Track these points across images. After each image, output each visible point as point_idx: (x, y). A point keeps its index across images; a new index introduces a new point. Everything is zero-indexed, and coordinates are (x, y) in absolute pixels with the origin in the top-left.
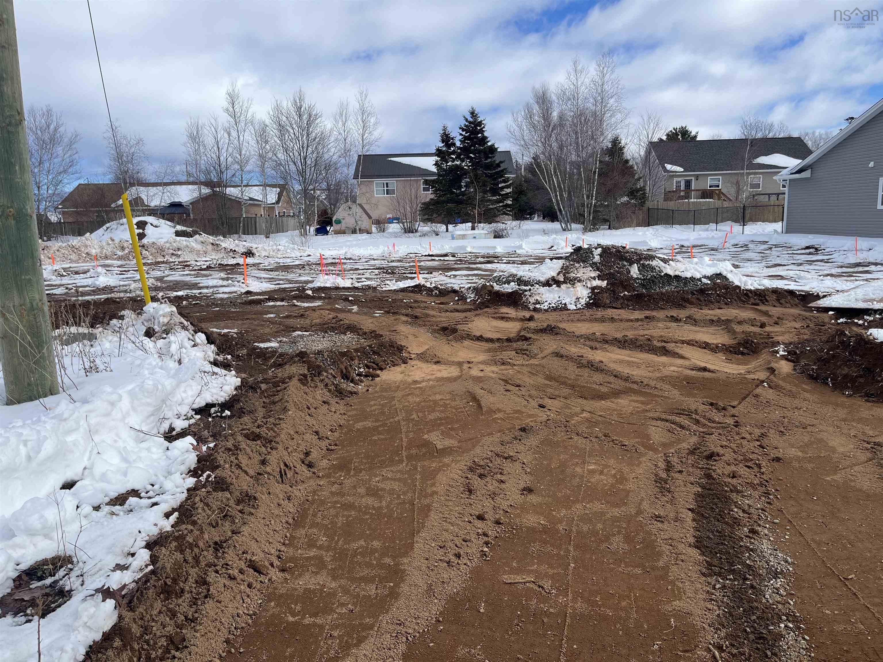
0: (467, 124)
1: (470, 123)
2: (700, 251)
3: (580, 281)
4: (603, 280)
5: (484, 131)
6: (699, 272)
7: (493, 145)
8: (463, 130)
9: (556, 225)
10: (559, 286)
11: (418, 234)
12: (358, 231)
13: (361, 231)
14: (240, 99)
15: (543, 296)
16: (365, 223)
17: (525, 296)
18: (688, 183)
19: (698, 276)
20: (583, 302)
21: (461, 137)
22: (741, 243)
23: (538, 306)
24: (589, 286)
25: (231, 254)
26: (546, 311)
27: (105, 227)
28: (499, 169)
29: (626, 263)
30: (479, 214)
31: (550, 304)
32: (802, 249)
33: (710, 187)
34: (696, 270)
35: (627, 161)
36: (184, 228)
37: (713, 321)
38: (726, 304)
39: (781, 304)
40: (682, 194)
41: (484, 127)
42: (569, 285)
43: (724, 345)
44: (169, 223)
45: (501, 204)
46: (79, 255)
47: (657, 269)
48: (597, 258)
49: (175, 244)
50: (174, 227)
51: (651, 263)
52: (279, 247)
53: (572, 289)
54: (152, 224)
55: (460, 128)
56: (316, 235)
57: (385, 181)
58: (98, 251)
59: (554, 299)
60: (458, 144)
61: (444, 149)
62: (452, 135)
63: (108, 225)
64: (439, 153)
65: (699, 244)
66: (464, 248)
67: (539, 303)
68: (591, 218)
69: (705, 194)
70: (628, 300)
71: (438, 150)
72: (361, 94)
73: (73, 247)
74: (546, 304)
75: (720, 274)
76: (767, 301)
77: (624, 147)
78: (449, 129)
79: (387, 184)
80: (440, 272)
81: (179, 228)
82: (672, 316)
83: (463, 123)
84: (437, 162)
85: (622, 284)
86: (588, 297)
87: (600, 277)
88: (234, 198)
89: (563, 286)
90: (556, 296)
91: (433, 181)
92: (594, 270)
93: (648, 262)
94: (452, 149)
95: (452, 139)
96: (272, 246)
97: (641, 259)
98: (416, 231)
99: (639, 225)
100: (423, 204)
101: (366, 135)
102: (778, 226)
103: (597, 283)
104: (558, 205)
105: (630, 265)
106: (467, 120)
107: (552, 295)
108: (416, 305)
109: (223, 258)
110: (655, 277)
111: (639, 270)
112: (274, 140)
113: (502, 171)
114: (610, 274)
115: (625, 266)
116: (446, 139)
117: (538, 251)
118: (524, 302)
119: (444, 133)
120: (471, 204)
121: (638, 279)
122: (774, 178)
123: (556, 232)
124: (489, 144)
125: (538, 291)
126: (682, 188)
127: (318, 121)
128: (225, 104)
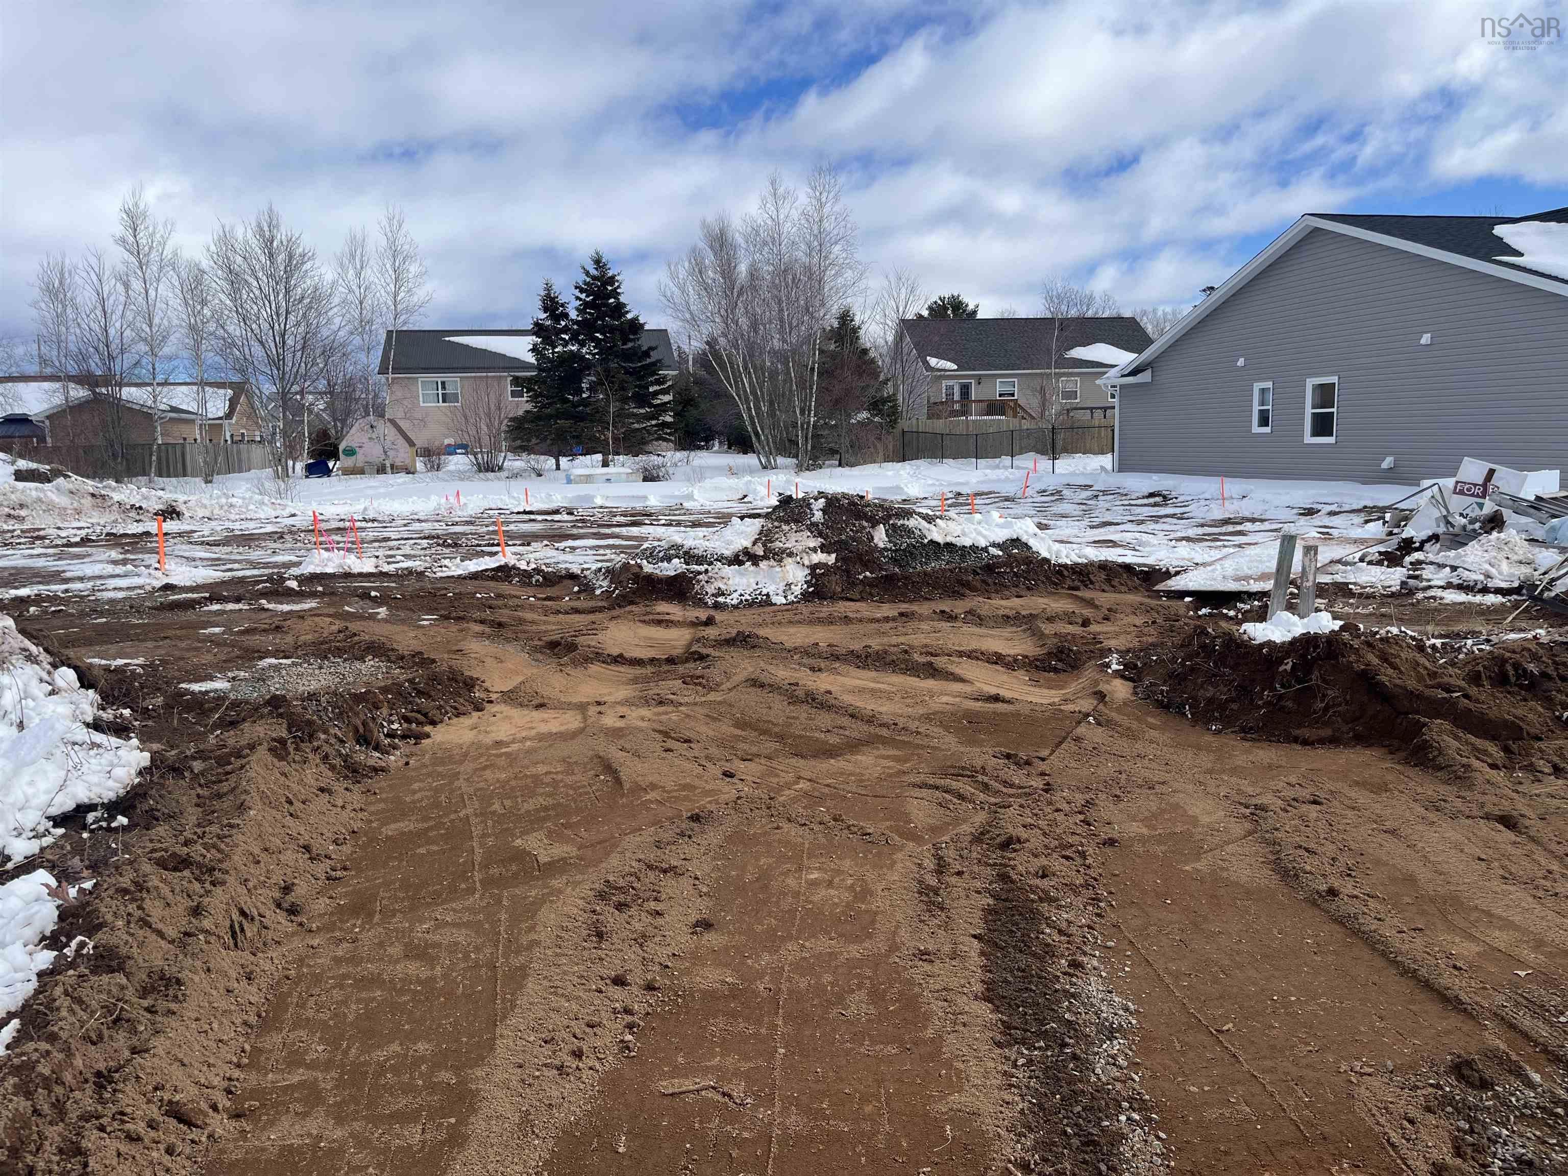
0: (588, 280)
1: (594, 278)
2: (988, 501)
3: (791, 555)
4: (829, 553)
5: (619, 294)
6: (985, 537)
7: (636, 319)
8: (582, 290)
9: (751, 460)
10: (755, 564)
11: (503, 474)
12: (389, 469)
13: (395, 469)
14: (148, 222)
15: (730, 582)
16: (402, 454)
17: (699, 581)
18: (965, 390)
19: (983, 543)
20: (797, 590)
21: (579, 303)
22: (1051, 488)
23: (721, 599)
24: (807, 563)
25: (133, 514)
26: (735, 607)
28: (648, 361)
29: (865, 524)
30: (616, 439)
31: (741, 595)
32: (1144, 497)
33: (1000, 395)
34: (980, 533)
35: (865, 351)
36: (33, 465)
37: (1008, 617)
38: (1029, 589)
39: (1113, 586)
40: (957, 407)
41: (619, 287)
42: (772, 562)
43: (1026, 657)
45: (654, 422)
47: (917, 532)
48: (818, 516)
49: (13, 496)
50: (13, 463)
51: (906, 522)
52: (234, 500)
53: (778, 569)
55: (576, 288)
56: (307, 477)
57: (439, 377)
59: (748, 586)
60: (573, 314)
61: (549, 323)
62: (562, 299)
64: (539, 329)
65: (986, 490)
66: (591, 498)
67: (723, 594)
68: (809, 448)
69: (994, 407)
70: (871, 585)
71: (536, 324)
72: (390, 220)
74: (735, 595)
75: (1018, 539)
76: (1092, 583)
77: (859, 328)
78: (556, 289)
79: (443, 383)
80: (546, 542)
81: (23, 464)
82: (943, 612)
83: (581, 278)
84: (535, 345)
85: (861, 560)
86: (806, 582)
87: (824, 548)
88: (137, 407)
89: (763, 564)
90: (752, 581)
91: (529, 380)
92: (814, 536)
93: (901, 522)
94: (563, 323)
95: (562, 305)
96: (219, 497)
97: (890, 517)
98: (501, 468)
99: (887, 459)
100: (512, 420)
101: (402, 295)
102: (1106, 461)
103: (819, 557)
104: (753, 423)
105: (873, 527)
106: (587, 273)
107: (745, 580)
108: (500, 602)
109: (116, 521)
110: (914, 547)
111: (887, 535)
112: (220, 298)
113: (654, 364)
114: (840, 542)
115: (865, 528)
116: (551, 305)
117: (720, 505)
118: (697, 593)
119: (548, 295)
120: (600, 421)
121: (885, 549)
122: (1098, 382)
123: (751, 471)
124: (629, 316)
125: (721, 574)
126: (957, 397)
127: (307, 266)
128: (119, 230)
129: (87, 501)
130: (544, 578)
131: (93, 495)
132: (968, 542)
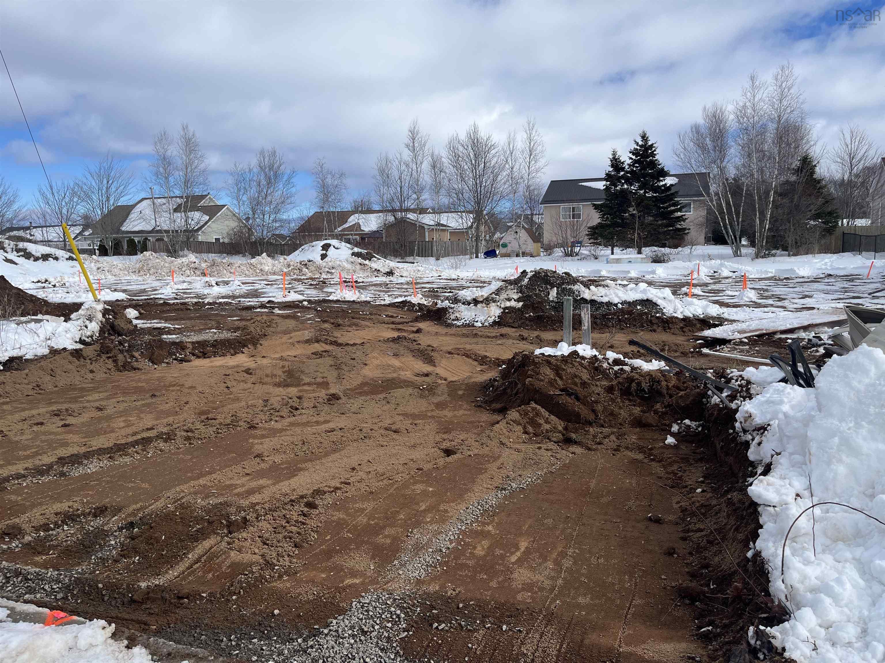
0: (637, 147)
1: (641, 146)
3: (494, 302)
4: (519, 302)
5: (655, 155)
7: (663, 169)
8: (633, 154)
10: (476, 305)
11: (577, 257)
12: (521, 255)
13: (524, 254)
14: (419, 135)
15: (462, 314)
16: (530, 246)
17: (449, 313)
19: (616, 300)
20: (491, 320)
21: (631, 161)
23: (455, 322)
24: (502, 306)
25: (375, 273)
26: (459, 326)
27: (300, 249)
28: (670, 192)
29: (549, 287)
31: (465, 321)
34: (617, 296)
35: (819, 181)
36: (360, 250)
39: (684, 332)
41: (655, 150)
42: (484, 305)
44: (348, 245)
45: (670, 228)
46: (255, 271)
47: (577, 293)
48: (526, 281)
49: (330, 264)
50: (352, 249)
51: (572, 287)
52: (420, 268)
53: (486, 308)
54: (334, 247)
55: (630, 152)
56: (485, 258)
57: (571, 205)
58: (270, 268)
59: (471, 316)
60: (627, 168)
61: (613, 173)
62: (622, 159)
63: (302, 247)
64: (608, 177)
67: (458, 320)
70: (530, 321)
71: (607, 175)
72: (529, 124)
73: (251, 264)
74: (463, 321)
75: (647, 300)
76: (669, 328)
78: (619, 154)
79: (573, 208)
81: (356, 250)
83: (633, 146)
84: (606, 185)
85: (533, 306)
86: (498, 316)
87: (518, 300)
89: (479, 306)
90: (473, 314)
91: (601, 205)
92: (517, 292)
93: (570, 287)
94: (622, 173)
95: (622, 163)
97: (563, 284)
98: (576, 255)
100: (589, 228)
101: (533, 163)
103: (513, 304)
105: (551, 289)
106: (637, 144)
107: (469, 313)
109: (368, 276)
111: (557, 293)
112: (450, 169)
113: (672, 194)
114: (529, 296)
115: (548, 289)
116: (616, 164)
118: (446, 318)
119: (614, 158)
120: (632, 228)
121: (553, 301)
123: (722, 256)
124: (660, 167)
125: (460, 309)
127: (493, 152)
128: (407, 141)
129: (358, 267)
131: (360, 264)
132: (605, 300)
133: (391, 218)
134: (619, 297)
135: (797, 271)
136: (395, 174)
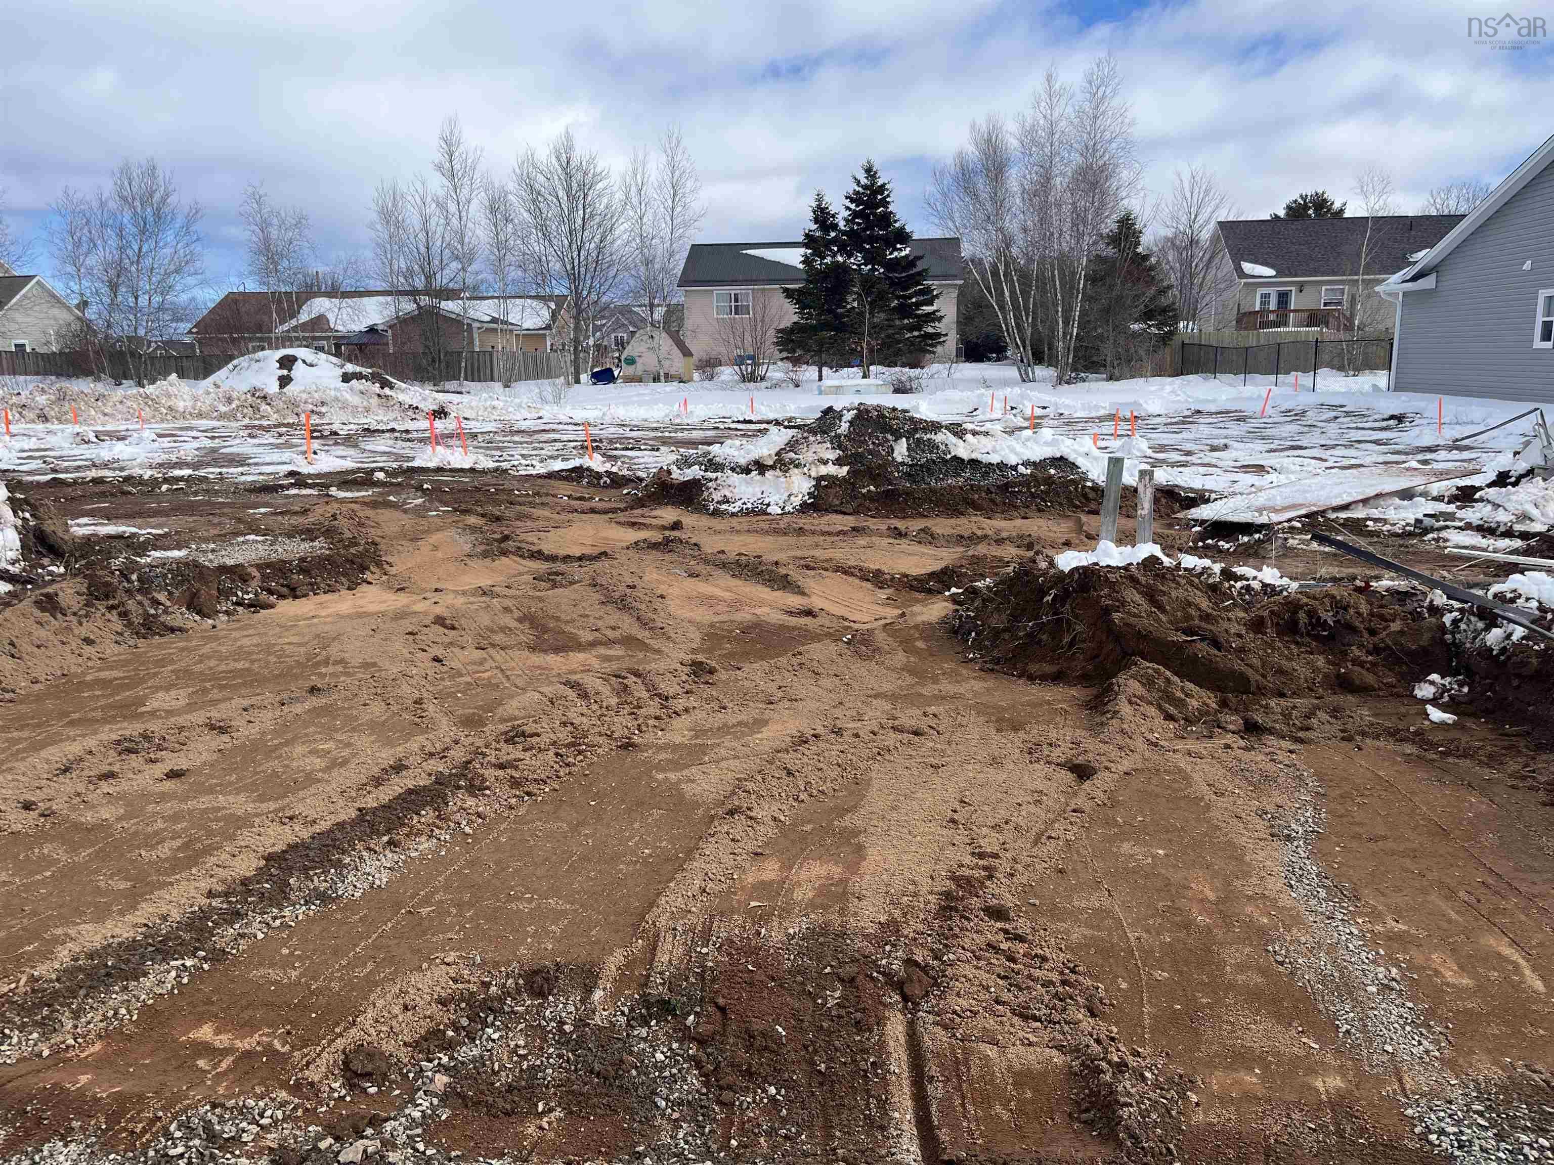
0: (857, 189)
1: (865, 187)
3: (797, 466)
4: (841, 465)
5: (888, 203)
7: (902, 228)
8: (852, 201)
9: (1008, 372)
10: (762, 473)
11: (764, 384)
12: (662, 378)
13: (668, 378)
14: (463, 148)
15: (736, 491)
16: (677, 363)
17: (708, 488)
18: (1283, 298)
19: (1012, 460)
20: (797, 501)
21: (848, 213)
22: (1300, 408)
23: (724, 507)
24: (813, 474)
25: (410, 413)
26: (733, 515)
27: (230, 366)
28: (915, 270)
29: (890, 437)
30: (871, 350)
31: (744, 503)
33: (1325, 304)
34: (1013, 450)
35: (1144, 258)
36: (358, 369)
37: (962, 537)
38: (1039, 510)
40: (1272, 317)
41: (888, 196)
42: (778, 472)
43: (907, 576)
44: (334, 359)
45: (916, 333)
46: (156, 410)
47: (943, 447)
48: (844, 427)
49: (316, 395)
50: (342, 366)
51: (933, 437)
53: (782, 479)
54: (304, 361)
55: (847, 198)
57: (734, 290)
58: (189, 404)
59: (754, 495)
60: (842, 224)
61: (818, 234)
62: (833, 209)
63: (235, 362)
64: (810, 241)
67: (728, 502)
68: (1071, 359)
69: (1314, 318)
70: (872, 500)
71: (807, 236)
73: (147, 397)
74: (739, 503)
77: (1141, 232)
78: (827, 199)
79: (736, 295)
80: (673, 448)
81: (350, 368)
82: (896, 528)
83: (852, 187)
84: (805, 255)
85: (871, 473)
86: (809, 494)
87: (838, 462)
88: (454, 316)
89: (769, 474)
91: (798, 291)
92: (833, 448)
93: (928, 436)
94: (833, 234)
95: (833, 216)
96: (485, 400)
98: (763, 379)
100: (779, 331)
101: (679, 209)
102: (1381, 379)
103: (831, 469)
104: (1012, 334)
105: (895, 441)
106: (858, 183)
107: (750, 490)
108: (538, 500)
109: (396, 419)
110: (934, 462)
111: (908, 449)
112: (523, 217)
113: (919, 274)
114: (857, 454)
115: (888, 441)
116: (822, 216)
118: (704, 500)
119: (819, 206)
121: (903, 464)
122: (1377, 289)
123: (1006, 383)
124: (897, 225)
125: (729, 482)
126: (1273, 306)
127: (600, 186)
128: (439, 157)
129: (375, 401)
130: (612, 480)
131: (379, 395)
132: (995, 459)
133: (408, 306)
134: (1017, 454)
135: (1145, 405)
136: (413, 219)
